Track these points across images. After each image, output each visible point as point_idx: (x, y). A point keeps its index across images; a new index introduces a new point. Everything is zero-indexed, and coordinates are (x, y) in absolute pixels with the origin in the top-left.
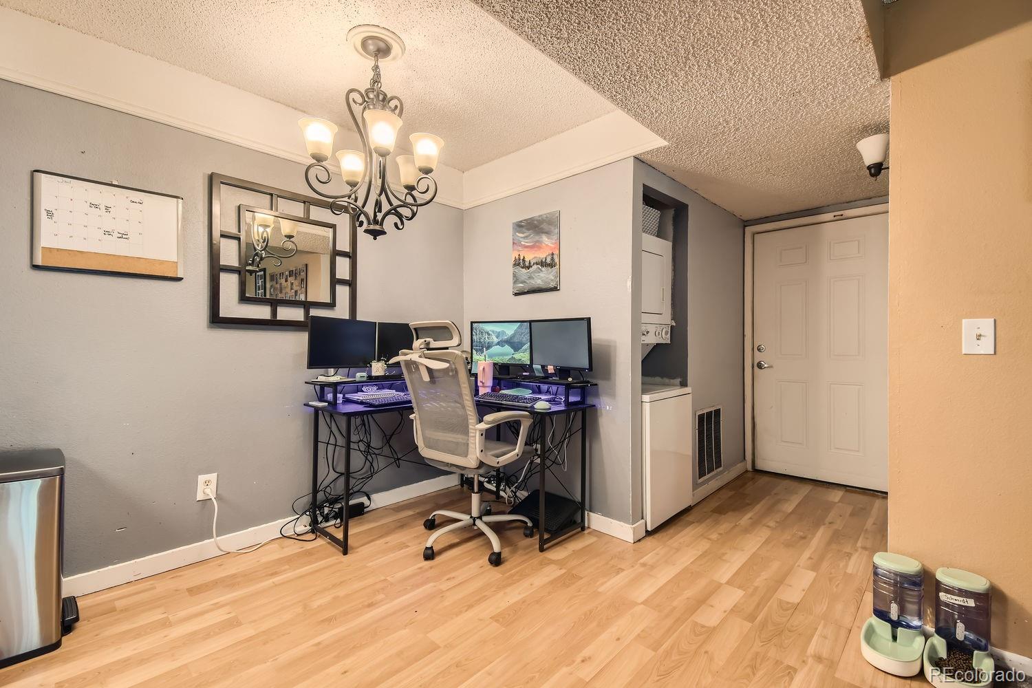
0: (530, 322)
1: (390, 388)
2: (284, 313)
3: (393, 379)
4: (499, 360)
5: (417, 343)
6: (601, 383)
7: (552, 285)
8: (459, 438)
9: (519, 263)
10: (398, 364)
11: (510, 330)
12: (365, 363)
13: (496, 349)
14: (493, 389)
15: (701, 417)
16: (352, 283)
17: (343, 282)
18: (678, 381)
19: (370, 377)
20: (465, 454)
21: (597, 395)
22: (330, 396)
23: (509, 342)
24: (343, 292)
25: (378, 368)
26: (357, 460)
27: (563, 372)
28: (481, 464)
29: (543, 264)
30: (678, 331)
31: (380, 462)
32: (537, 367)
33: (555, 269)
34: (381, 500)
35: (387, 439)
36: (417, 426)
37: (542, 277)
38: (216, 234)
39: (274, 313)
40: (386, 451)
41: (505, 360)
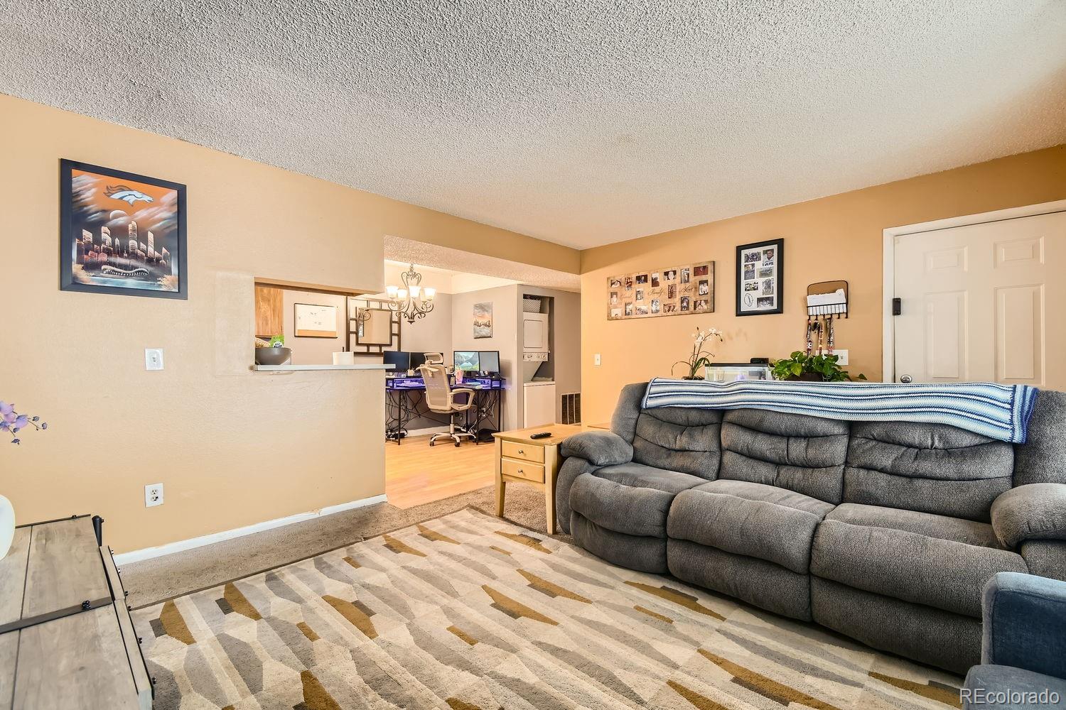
0: (479, 352)
1: (416, 381)
2: (373, 349)
3: (418, 377)
4: (467, 369)
5: (427, 362)
6: (507, 378)
7: (489, 335)
8: (443, 399)
9: (477, 324)
10: (419, 370)
11: (471, 355)
12: (405, 371)
13: (465, 364)
14: (463, 382)
15: (564, 397)
16: (399, 335)
17: (395, 335)
18: (551, 379)
19: (407, 377)
20: (446, 405)
21: (505, 384)
22: (391, 384)
23: (471, 361)
24: (395, 339)
25: (411, 373)
26: (403, 413)
27: (491, 374)
28: (452, 409)
29: (485, 325)
30: (551, 356)
31: (412, 416)
32: (481, 372)
33: (491, 328)
34: (411, 433)
35: (415, 406)
36: (427, 396)
37: (485, 331)
38: (349, 319)
39: (368, 350)
40: (414, 411)
41: (469, 369)
